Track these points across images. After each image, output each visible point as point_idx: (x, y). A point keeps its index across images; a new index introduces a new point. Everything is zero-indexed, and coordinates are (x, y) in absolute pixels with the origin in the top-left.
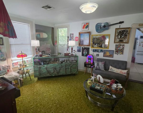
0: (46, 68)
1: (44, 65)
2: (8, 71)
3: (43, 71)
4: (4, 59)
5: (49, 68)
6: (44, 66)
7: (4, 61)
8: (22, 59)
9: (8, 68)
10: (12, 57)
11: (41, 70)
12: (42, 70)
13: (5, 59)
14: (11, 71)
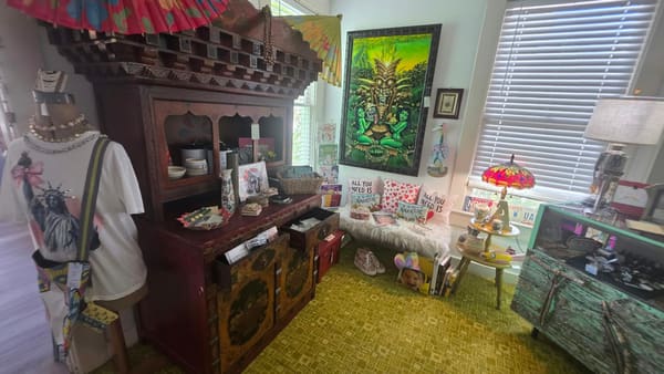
0: (608, 316)
1: (596, 284)
2: (430, 215)
3: (570, 314)
4: (439, 169)
5: (630, 326)
6: (600, 292)
7: (435, 178)
8: (504, 194)
9: (436, 205)
10: (473, 174)
11: (562, 296)
12: (573, 305)
13: (443, 170)
14: (440, 222)
